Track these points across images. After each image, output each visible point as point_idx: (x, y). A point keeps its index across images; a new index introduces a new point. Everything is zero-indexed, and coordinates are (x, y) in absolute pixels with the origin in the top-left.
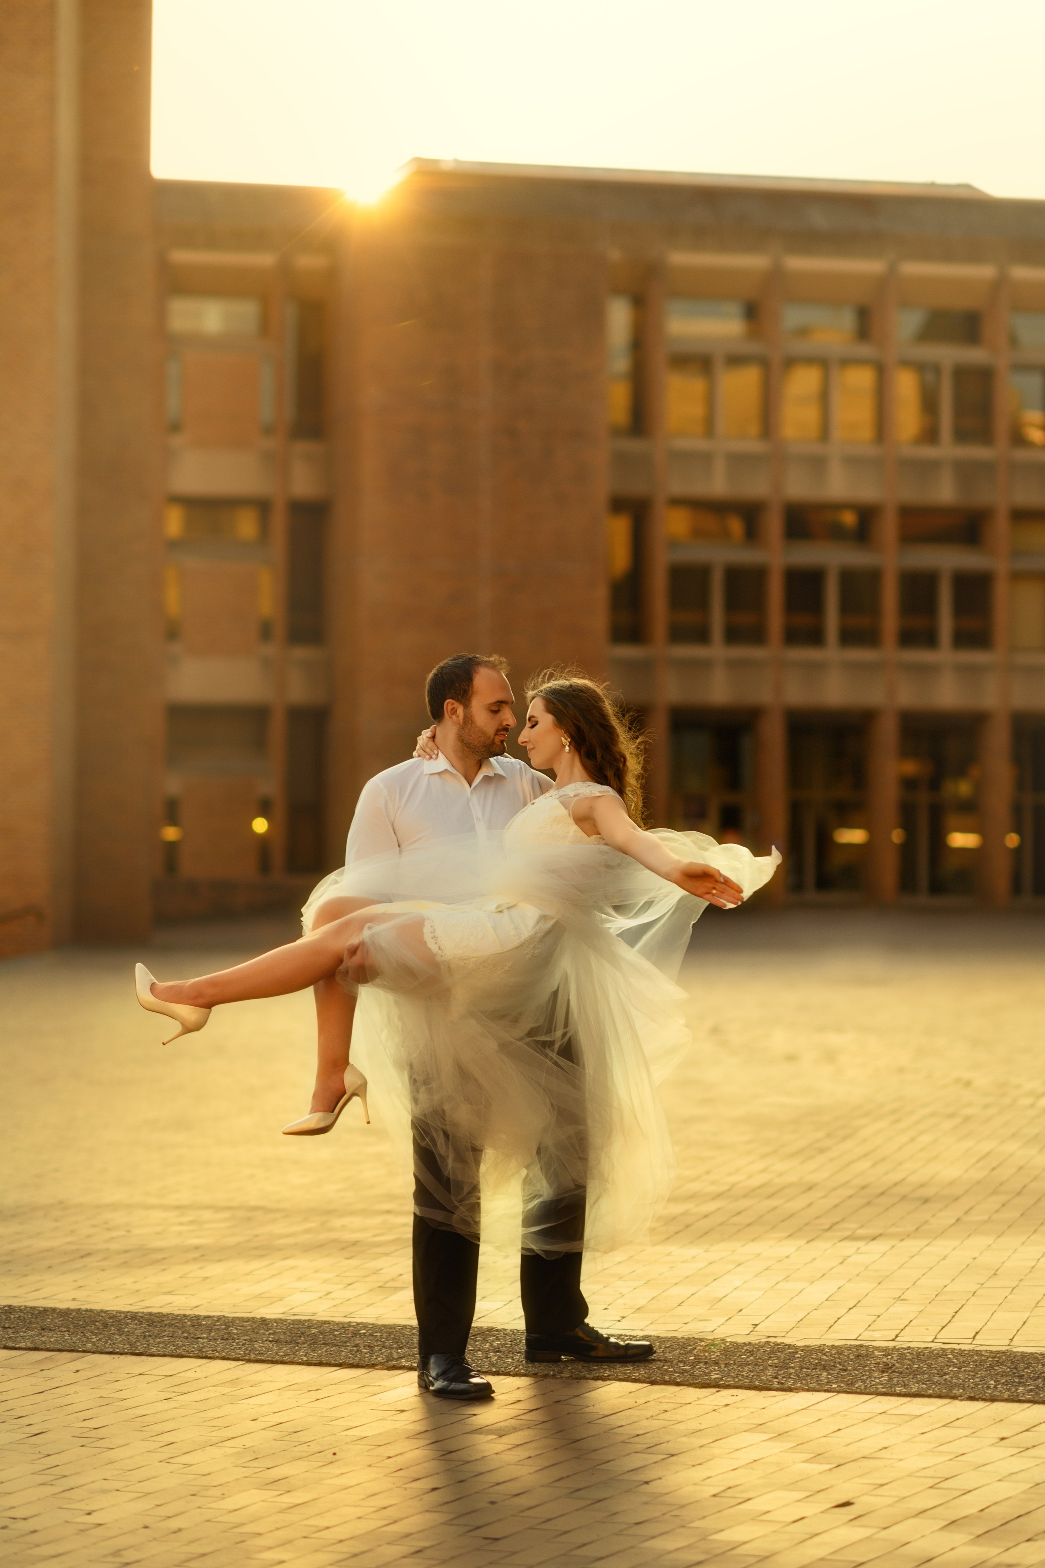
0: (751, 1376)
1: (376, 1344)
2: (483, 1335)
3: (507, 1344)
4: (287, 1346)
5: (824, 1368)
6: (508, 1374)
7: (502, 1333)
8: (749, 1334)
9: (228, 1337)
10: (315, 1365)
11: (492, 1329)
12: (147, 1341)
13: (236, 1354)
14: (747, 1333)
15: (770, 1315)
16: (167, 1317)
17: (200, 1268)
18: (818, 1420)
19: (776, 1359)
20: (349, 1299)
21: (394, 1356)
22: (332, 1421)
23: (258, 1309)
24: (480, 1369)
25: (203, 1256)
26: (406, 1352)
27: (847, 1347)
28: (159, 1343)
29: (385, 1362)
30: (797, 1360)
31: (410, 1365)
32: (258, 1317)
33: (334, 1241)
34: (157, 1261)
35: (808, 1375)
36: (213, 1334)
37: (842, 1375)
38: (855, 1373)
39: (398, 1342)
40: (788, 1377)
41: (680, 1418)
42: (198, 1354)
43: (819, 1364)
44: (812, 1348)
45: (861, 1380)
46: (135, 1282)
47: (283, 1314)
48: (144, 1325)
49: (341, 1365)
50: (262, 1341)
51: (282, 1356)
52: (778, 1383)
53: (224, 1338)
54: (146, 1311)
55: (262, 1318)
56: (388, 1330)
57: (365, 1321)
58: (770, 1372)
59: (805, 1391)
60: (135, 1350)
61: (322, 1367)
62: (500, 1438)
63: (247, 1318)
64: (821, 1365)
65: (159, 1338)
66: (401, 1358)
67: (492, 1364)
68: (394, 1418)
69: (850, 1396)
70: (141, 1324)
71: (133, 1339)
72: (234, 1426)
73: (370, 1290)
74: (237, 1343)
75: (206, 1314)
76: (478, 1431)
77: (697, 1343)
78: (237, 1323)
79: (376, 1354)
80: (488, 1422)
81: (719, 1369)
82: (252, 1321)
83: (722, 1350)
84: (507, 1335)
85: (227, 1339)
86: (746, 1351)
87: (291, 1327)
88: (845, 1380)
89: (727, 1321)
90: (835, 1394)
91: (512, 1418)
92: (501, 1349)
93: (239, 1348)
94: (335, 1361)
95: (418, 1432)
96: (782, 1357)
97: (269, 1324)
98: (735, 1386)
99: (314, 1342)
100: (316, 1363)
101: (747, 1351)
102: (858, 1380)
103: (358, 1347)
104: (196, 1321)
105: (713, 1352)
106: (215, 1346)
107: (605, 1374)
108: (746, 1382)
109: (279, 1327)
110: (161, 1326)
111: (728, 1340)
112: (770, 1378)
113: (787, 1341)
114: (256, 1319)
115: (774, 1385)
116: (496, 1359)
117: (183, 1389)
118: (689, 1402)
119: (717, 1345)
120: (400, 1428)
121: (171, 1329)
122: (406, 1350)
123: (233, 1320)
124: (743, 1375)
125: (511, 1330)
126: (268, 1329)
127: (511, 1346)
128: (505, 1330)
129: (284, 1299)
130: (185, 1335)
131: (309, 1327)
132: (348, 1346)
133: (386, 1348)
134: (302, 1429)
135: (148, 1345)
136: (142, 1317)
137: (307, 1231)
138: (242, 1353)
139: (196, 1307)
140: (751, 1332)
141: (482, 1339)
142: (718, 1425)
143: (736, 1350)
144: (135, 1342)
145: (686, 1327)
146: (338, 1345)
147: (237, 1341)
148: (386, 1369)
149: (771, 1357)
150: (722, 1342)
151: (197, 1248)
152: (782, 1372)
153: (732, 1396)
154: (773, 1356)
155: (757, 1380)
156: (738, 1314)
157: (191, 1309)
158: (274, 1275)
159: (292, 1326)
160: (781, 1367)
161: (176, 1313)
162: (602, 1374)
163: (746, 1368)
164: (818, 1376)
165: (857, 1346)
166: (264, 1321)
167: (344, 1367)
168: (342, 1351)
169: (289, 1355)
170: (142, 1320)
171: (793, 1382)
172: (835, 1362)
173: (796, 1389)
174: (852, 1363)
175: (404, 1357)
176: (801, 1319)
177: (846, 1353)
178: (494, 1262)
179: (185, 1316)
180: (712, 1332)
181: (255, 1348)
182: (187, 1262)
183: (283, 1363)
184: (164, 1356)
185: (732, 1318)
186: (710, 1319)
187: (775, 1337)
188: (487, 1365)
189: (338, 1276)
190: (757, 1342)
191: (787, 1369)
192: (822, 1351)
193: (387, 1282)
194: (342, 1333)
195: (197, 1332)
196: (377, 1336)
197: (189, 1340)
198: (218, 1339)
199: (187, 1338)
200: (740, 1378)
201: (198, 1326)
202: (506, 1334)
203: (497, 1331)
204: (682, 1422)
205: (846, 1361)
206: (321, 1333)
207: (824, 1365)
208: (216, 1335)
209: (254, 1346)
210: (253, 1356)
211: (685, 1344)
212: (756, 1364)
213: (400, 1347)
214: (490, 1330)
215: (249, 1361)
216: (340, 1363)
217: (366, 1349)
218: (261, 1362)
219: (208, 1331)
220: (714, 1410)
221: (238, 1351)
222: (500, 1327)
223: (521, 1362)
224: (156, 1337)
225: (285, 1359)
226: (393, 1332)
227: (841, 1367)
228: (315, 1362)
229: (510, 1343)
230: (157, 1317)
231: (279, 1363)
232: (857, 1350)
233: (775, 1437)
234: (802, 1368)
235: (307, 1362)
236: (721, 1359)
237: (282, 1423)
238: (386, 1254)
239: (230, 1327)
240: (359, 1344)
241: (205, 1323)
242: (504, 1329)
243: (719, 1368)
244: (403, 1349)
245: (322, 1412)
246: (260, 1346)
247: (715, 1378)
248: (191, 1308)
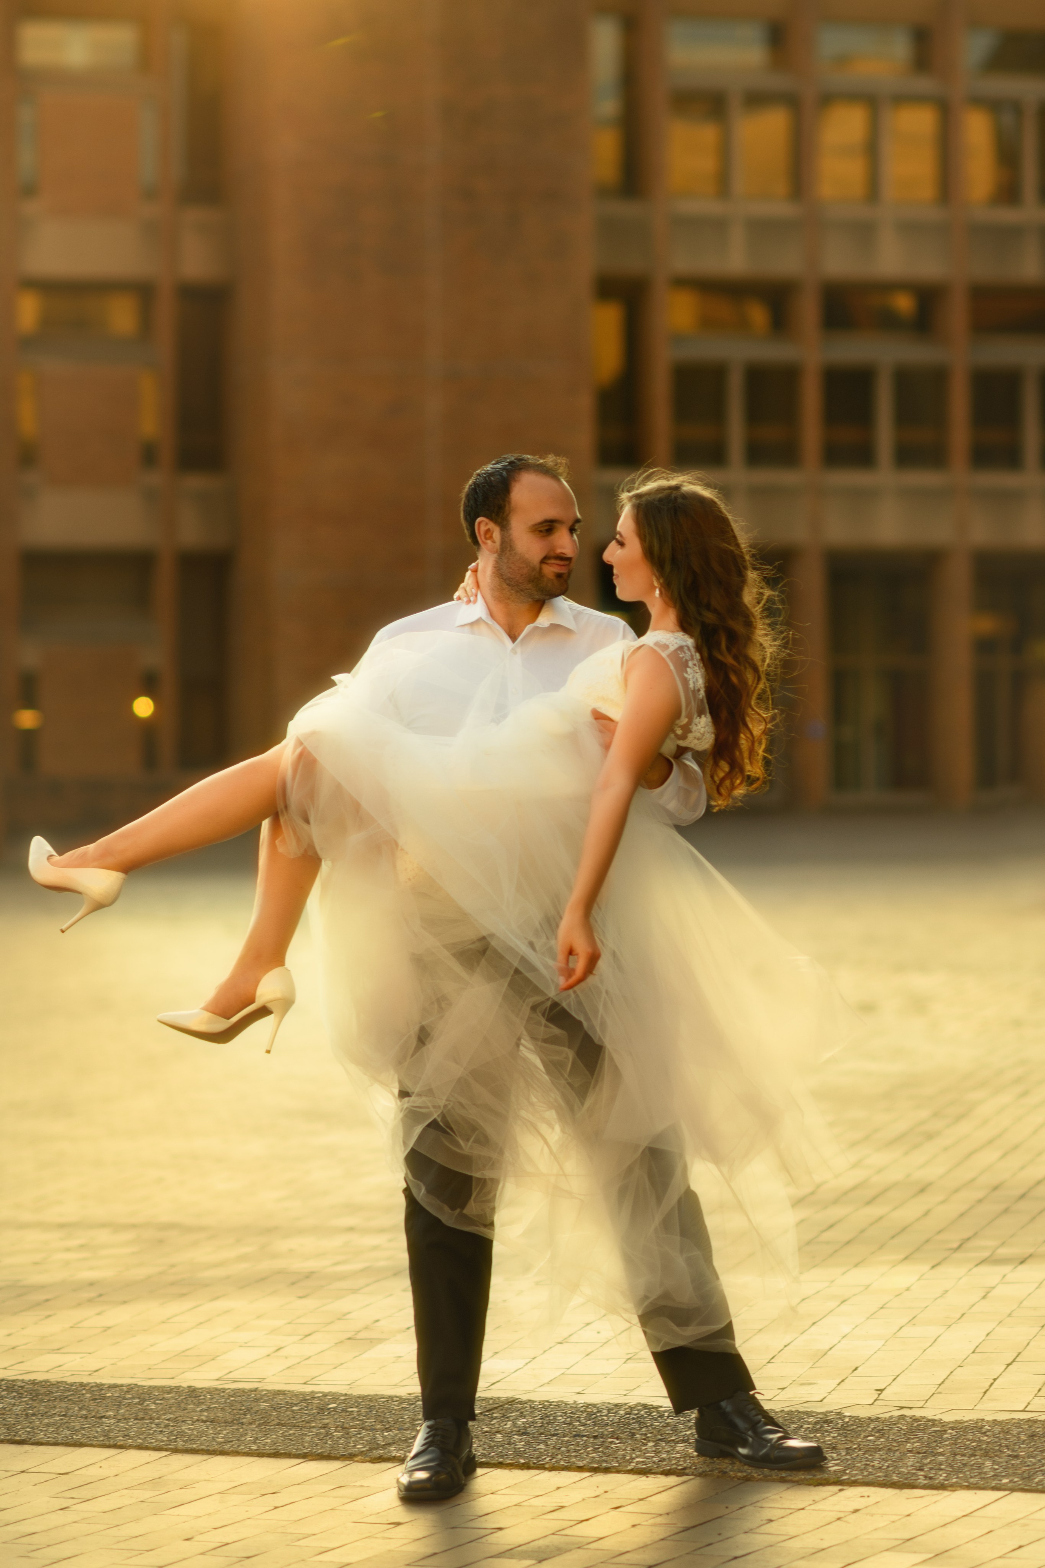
0: (885, 1467)
1: (352, 1424)
2: (502, 1410)
3: (536, 1423)
4: (228, 1428)
5: (986, 1454)
6: (541, 1467)
7: (529, 1406)
8: (872, 1404)
9: (143, 1416)
10: (269, 1456)
11: (514, 1401)
12: (31, 1423)
13: (157, 1440)
14: (871, 1403)
15: (898, 1376)
16: (58, 1388)
17: (99, 1314)
18: (989, 1532)
19: (917, 1442)
20: (309, 1358)
21: (379, 1442)
22: (299, 1540)
23: (183, 1373)
24: (501, 1460)
25: (100, 1295)
26: (396, 1435)
27: (1014, 1423)
28: (48, 1425)
29: (367, 1450)
30: (947, 1443)
31: (403, 1456)
32: (185, 1385)
33: (280, 1272)
34: (37, 1305)
35: (965, 1465)
36: (123, 1411)
37: (1013, 1464)
38: (1031, 1461)
39: (382, 1421)
40: (937, 1467)
41: (792, 1531)
42: (103, 1441)
43: (979, 1448)
44: (966, 1424)
45: (1041, 1471)
46: (9, 1335)
47: (217, 1380)
48: (26, 1399)
49: (306, 1456)
50: (193, 1422)
51: (221, 1443)
52: (925, 1477)
53: (139, 1417)
54: (27, 1377)
55: (189, 1387)
56: (368, 1403)
57: (333, 1389)
58: (911, 1460)
59: (964, 1489)
60: (15, 1436)
61: (279, 1459)
62: (539, 1564)
63: (170, 1387)
64: (981, 1450)
65: (48, 1417)
66: (390, 1444)
67: (518, 1453)
68: (387, 1535)
69: (1029, 1496)
70: (21, 1397)
71: (11, 1420)
72: (159, 1549)
73: (336, 1344)
74: (158, 1425)
75: (112, 1381)
76: (507, 1553)
77: (803, 1419)
78: (155, 1395)
79: (353, 1439)
80: (521, 1540)
81: (839, 1457)
82: (176, 1392)
83: (840, 1429)
84: (536, 1409)
85: (143, 1419)
86: (873, 1429)
87: (232, 1401)
88: (1019, 1472)
89: (839, 1384)
90: (1007, 1492)
91: (553, 1534)
92: (529, 1429)
93: (161, 1431)
94: (297, 1449)
95: (422, 1556)
96: (926, 1438)
97: (200, 1396)
98: (863, 1482)
99: (264, 1422)
100: (270, 1454)
101: (875, 1430)
102: (1037, 1471)
103: (327, 1429)
104: (98, 1392)
105: (827, 1431)
106: (126, 1428)
107: (679, 1466)
108: (879, 1477)
109: (215, 1400)
110: (49, 1401)
111: (847, 1414)
112: (913, 1469)
113: (929, 1413)
114: (181, 1389)
115: (919, 1481)
116: (522, 1445)
117: (84, 1493)
118: (802, 1507)
119: (831, 1422)
120: (397, 1549)
121: (63, 1405)
122: (396, 1432)
123: (149, 1390)
124: (873, 1466)
125: (540, 1402)
126: (199, 1404)
127: (542, 1426)
128: (533, 1402)
129: (218, 1358)
130: (84, 1412)
131: (256, 1400)
132: (313, 1427)
133: (367, 1430)
134: (256, 1553)
135: (32, 1428)
136: (22, 1387)
137: (242, 1258)
138: (165, 1439)
139: (97, 1371)
140: (875, 1400)
141: (501, 1415)
142: (847, 1541)
143: (859, 1429)
144: (14, 1424)
145: (783, 1396)
146: (298, 1426)
147: (157, 1421)
148: (369, 1462)
149: (909, 1439)
150: (838, 1417)
151: (91, 1284)
152: (928, 1461)
153: (861, 1497)
154: (912, 1437)
155: (894, 1473)
156: (853, 1375)
157: (90, 1375)
158: (201, 1323)
159: (232, 1399)
160: (924, 1453)
161: (70, 1380)
162: (674, 1466)
163: (877, 1456)
164: (980, 1466)
165: (1029, 1420)
166: (193, 1392)
167: (310, 1458)
168: (306, 1435)
169: (232, 1441)
170: (22, 1391)
171: (945, 1475)
172: (1000, 1445)
173: (951, 1486)
174: (1025, 1446)
175: (394, 1443)
176: (942, 1380)
177: (1015, 1432)
178: (505, 1301)
179: (82, 1384)
180: (821, 1401)
181: (183, 1432)
182: (79, 1305)
183: (223, 1453)
184: (56, 1444)
185: (845, 1381)
186: (815, 1382)
187: (911, 1408)
188: (511, 1455)
189: (289, 1323)
190: (887, 1415)
191: (934, 1456)
192: (981, 1428)
193: (359, 1332)
194: (303, 1409)
195: (100, 1409)
196: (352, 1411)
197: (89, 1420)
198: (130, 1419)
199: (86, 1418)
200: (870, 1470)
201: (100, 1399)
202: (533, 1408)
203: (521, 1404)
204: (795, 1536)
205: (1016, 1443)
206: (275, 1409)
207: (985, 1449)
208: (127, 1413)
209: (181, 1429)
210: (180, 1444)
211: (786, 1420)
212: (889, 1449)
213: (386, 1428)
214: (511, 1402)
215: (176, 1451)
216: (304, 1453)
217: (339, 1432)
218: (192, 1453)
219: (115, 1407)
220: (839, 1519)
221: (160, 1437)
222: (524, 1398)
223: (559, 1449)
224: (42, 1416)
225: (227, 1447)
226: (375, 1406)
227: (1009, 1452)
228: (269, 1452)
229: (540, 1421)
230: (43, 1387)
231: (218, 1453)
232: (1030, 1427)
233: (930, 1558)
234: (955, 1454)
235: (258, 1452)
236: (839, 1441)
237: (228, 1544)
238: (355, 1291)
239: (146, 1400)
240: (328, 1424)
241: (110, 1394)
242: (530, 1401)
243: (838, 1455)
244: (391, 1430)
245: (283, 1526)
246: (189, 1429)
247: (835, 1471)
248: (90, 1373)
